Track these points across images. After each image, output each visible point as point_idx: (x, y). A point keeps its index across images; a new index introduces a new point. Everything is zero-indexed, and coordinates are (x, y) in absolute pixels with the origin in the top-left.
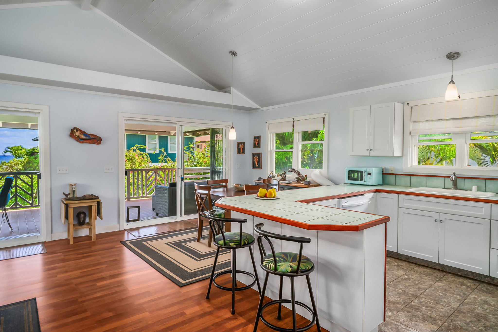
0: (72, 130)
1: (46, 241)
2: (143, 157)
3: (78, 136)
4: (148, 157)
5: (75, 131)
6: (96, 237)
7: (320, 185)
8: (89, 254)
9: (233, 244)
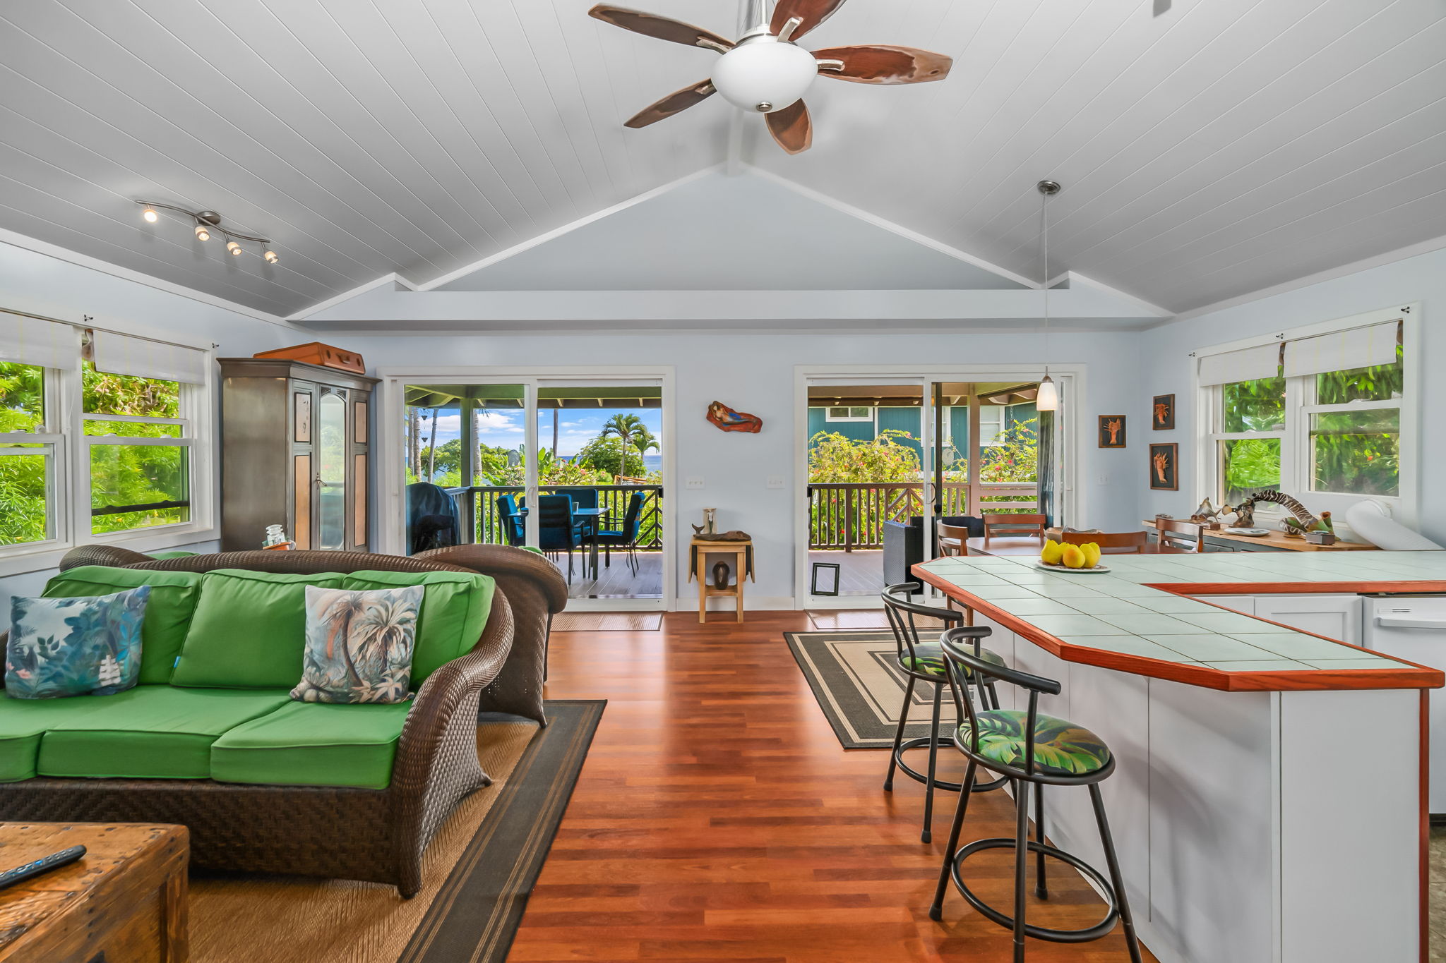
0: (710, 408)
1: (669, 611)
2: (903, 457)
3: (721, 418)
4: (914, 457)
5: (715, 408)
6: (744, 616)
7: (1377, 548)
8: (720, 646)
9: (934, 669)
